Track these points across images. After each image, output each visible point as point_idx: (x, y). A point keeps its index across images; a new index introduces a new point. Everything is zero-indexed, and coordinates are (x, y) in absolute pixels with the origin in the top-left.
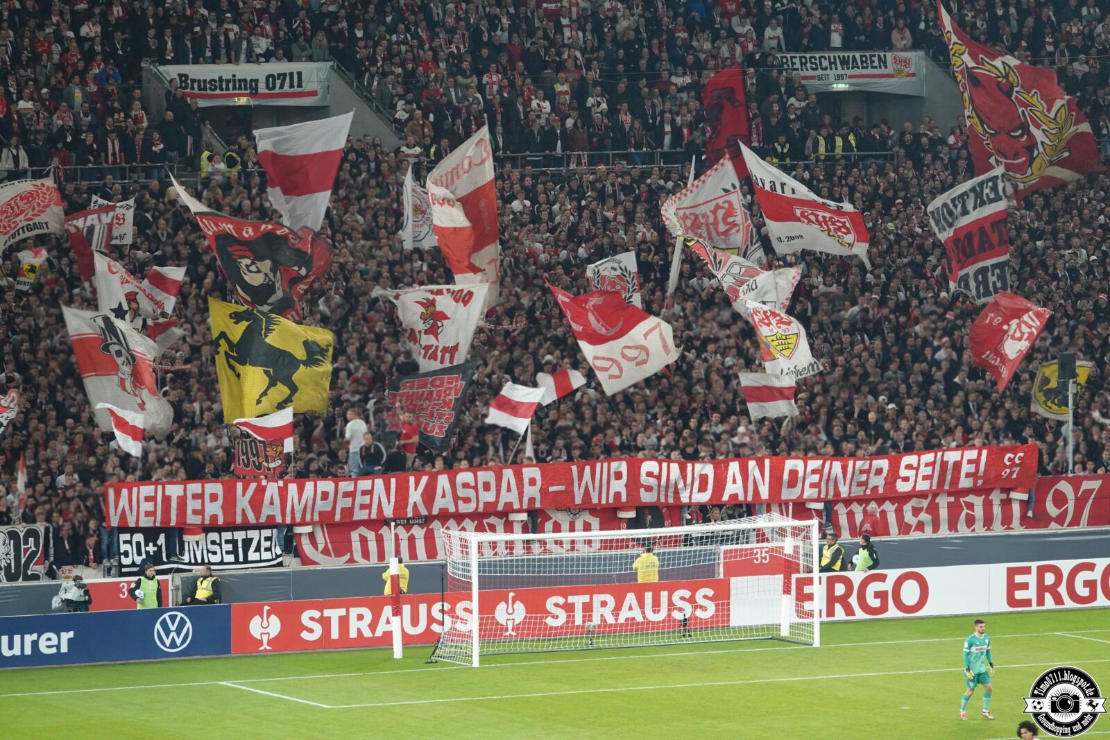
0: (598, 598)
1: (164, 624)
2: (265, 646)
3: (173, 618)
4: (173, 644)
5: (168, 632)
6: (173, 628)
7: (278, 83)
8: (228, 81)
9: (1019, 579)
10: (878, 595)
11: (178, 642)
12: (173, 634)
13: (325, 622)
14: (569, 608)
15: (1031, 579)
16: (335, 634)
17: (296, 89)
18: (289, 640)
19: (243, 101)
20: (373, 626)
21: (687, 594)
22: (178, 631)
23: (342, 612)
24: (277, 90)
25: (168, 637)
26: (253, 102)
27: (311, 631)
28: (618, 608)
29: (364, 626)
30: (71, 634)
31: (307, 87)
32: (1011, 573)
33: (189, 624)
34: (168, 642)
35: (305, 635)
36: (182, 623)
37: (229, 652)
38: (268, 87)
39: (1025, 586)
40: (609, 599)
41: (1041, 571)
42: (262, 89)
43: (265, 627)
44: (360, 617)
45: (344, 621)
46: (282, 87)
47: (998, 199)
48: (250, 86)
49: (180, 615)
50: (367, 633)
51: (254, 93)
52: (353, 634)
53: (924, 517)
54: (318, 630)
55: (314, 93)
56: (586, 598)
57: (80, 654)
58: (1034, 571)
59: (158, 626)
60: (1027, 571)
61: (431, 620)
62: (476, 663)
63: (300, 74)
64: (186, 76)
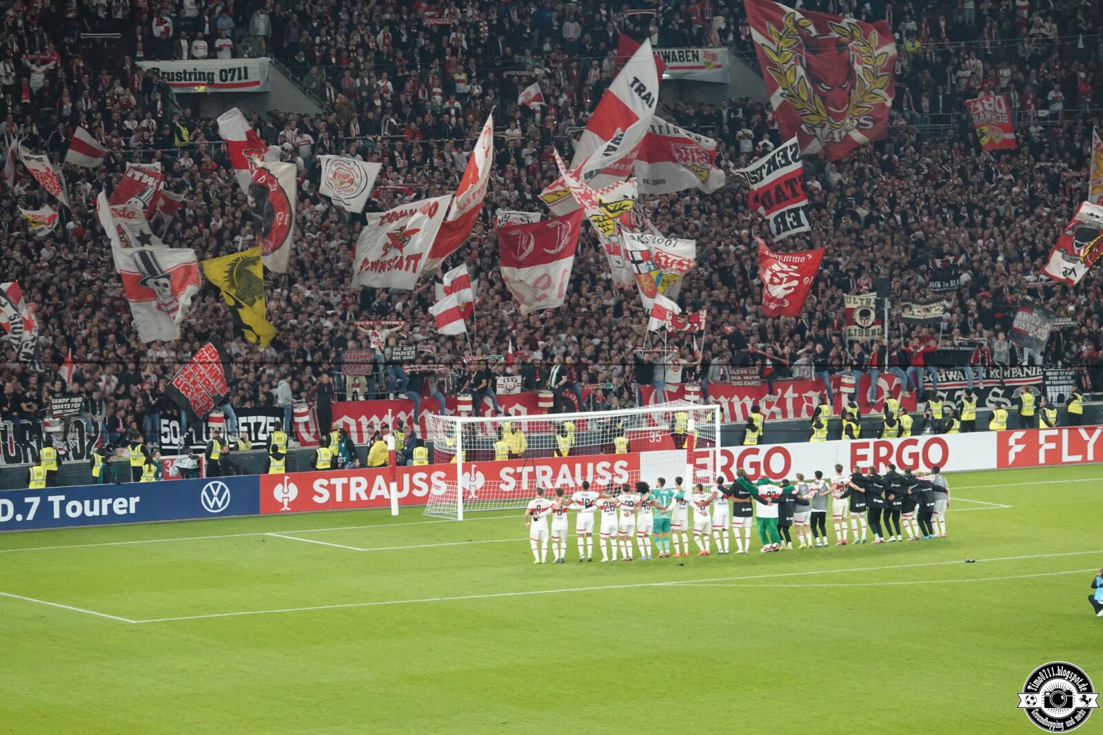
0: (539, 469)
1: (208, 490)
2: (286, 508)
3: (215, 486)
4: (216, 507)
5: (211, 497)
6: (215, 493)
7: (230, 75)
8: (190, 74)
9: (860, 452)
10: (753, 465)
11: (220, 504)
12: (216, 499)
13: (332, 489)
14: (518, 477)
15: (870, 452)
16: (339, 498)
17: (244, 81)
18: (304, 503)
19: (202, 89)
20: (368, 492)
21: (607, 465)
22: (220, 496)
23: (345, 480)
24: (229, 82)
25: (211, 500)
26: (209, 90)
27: (321, 495)
28: (555, 476)
29: (361, 491)
30: (137, 499)
31: (251, 79)
32: (854, 447)
33: (227, 491)
34: (212, 505)
35: (316, 499)
36: (223, 490)
37: (258, 512)
38: (221, 80)
39: (864, 458)
40: (549, 469)
41: (877, 446)
42: (217, 80)
43: (286, 493)
44: (358, 485)
45: (346, 488)
46: (232, 79)
47: (788, 163)
48: (208, 78)
49: (221, 483)
50: (364, 497)
51: (211, 83)
52: (353, 498)
53: (774, 409)
54: (326, 494)
55: (257, 83)
56: (530, 469)
57: (145, 514)
58: (872, 446)
59: (204, 492)
60: (866, 445)
61: (412, 486)
62: (460, 517)
63: (246, 68)
64: (158, 69)
